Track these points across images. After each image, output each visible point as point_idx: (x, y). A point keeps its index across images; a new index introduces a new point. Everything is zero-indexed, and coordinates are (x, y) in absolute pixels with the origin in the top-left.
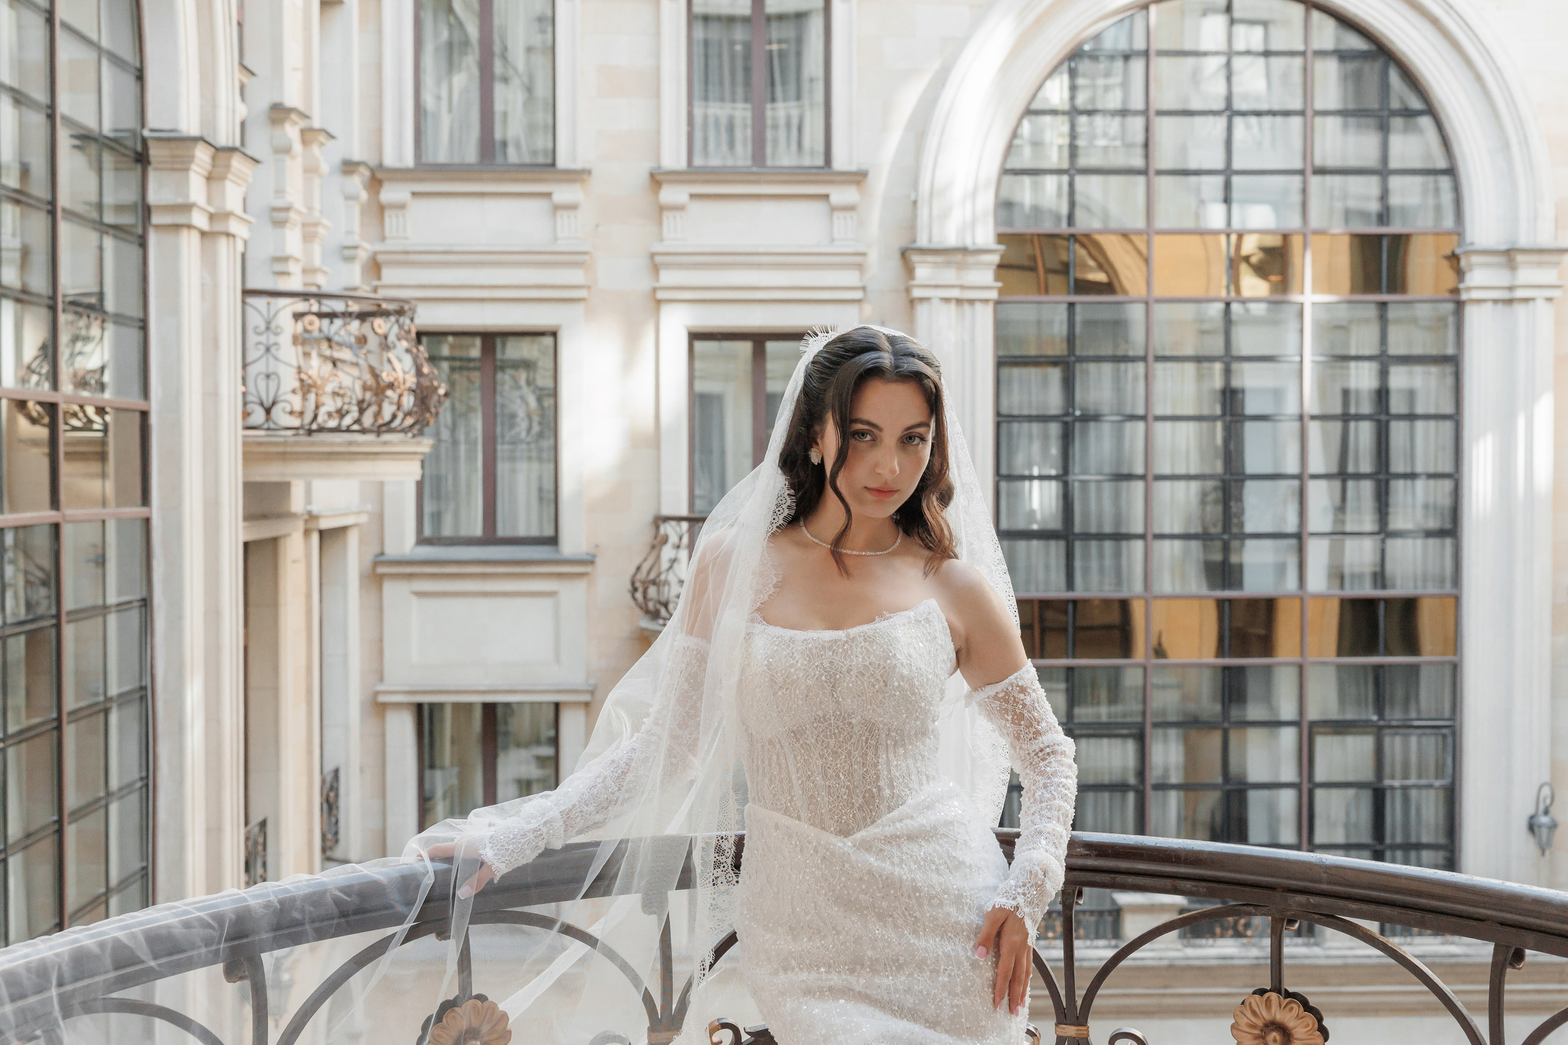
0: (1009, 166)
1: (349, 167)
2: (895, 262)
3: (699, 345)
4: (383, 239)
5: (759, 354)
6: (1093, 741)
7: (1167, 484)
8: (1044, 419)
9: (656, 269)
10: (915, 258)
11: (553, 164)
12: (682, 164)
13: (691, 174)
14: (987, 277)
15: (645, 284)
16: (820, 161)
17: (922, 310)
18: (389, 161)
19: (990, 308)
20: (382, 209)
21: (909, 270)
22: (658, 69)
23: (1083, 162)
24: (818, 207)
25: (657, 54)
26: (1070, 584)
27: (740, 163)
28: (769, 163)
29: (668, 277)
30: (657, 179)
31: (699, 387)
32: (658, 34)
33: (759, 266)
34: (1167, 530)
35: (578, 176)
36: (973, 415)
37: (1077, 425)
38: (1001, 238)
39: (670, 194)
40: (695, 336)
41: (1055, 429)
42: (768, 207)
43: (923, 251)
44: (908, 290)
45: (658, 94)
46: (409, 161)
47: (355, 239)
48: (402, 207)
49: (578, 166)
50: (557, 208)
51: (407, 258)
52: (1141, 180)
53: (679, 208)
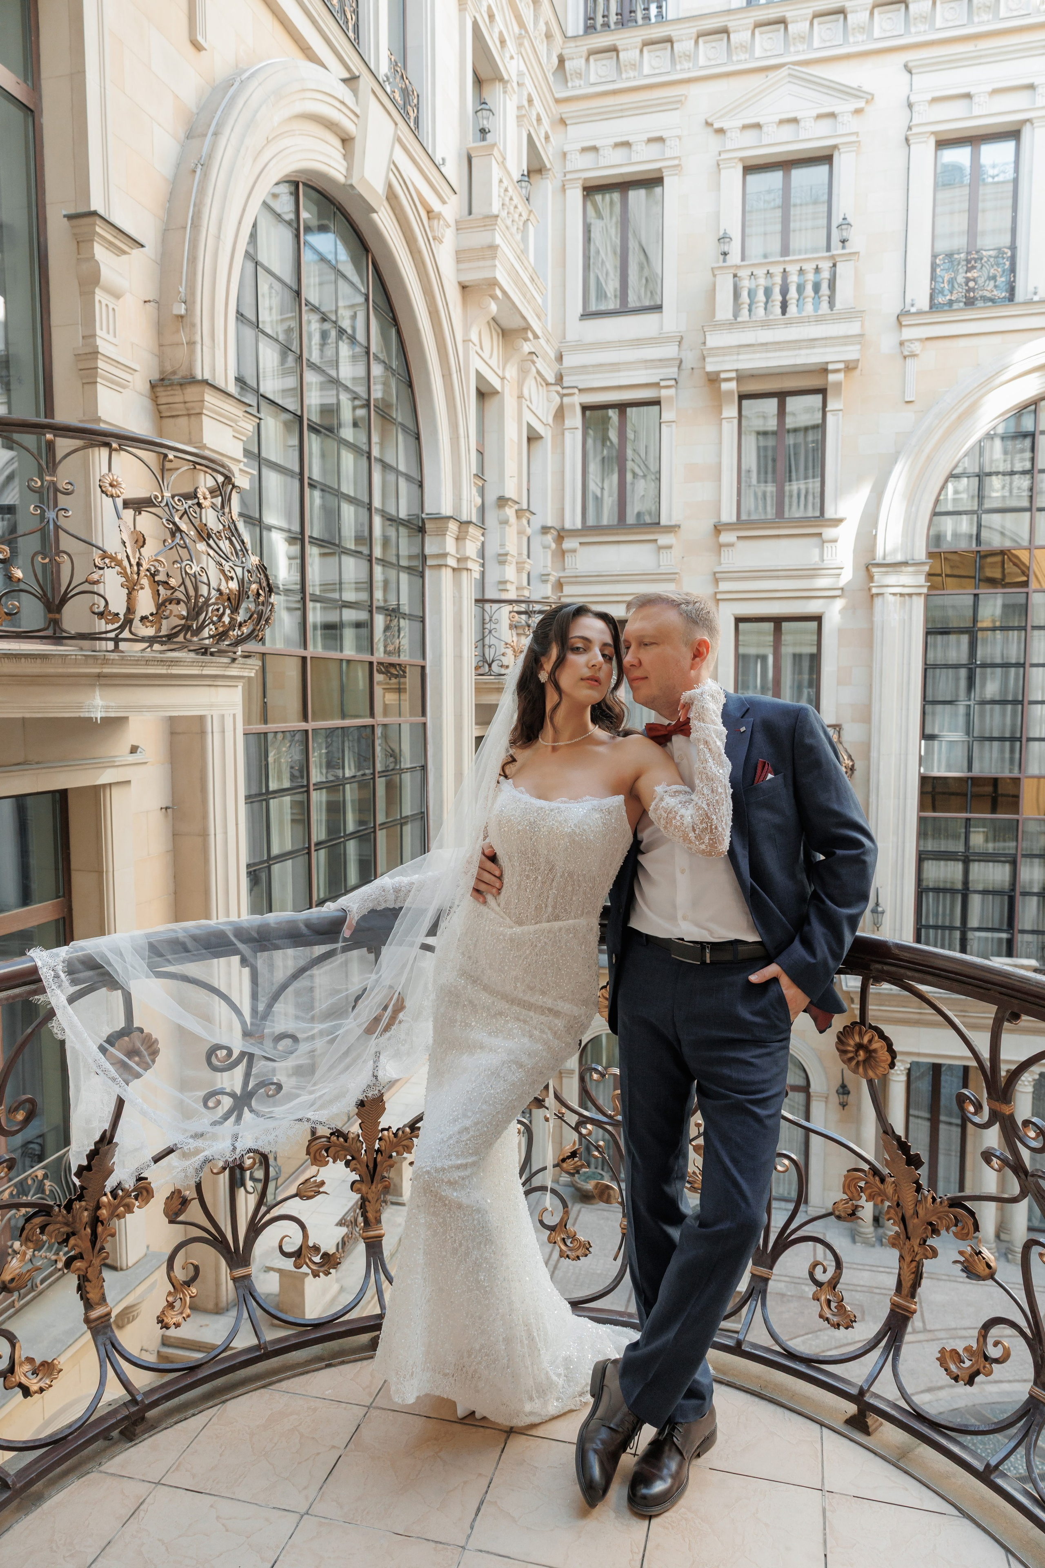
0: (937, 510)
1: (545, 530)
2: (863, 573)
3: (742, 626)
4: (564, 569)
5: (778, 630)
6: (982, 864)
7: (1039, 706)
8: (956, 667)
9: (717, 581)
10: (874, 570)
11: (659, 523)
12: (734, 519)
13: (740, 524)
14: (921, 579)
15: (710, 590)
16: (818, 514)
17: (878, 601)
18: (568, 525)
19: (922, 598)
20: (563, 553)
21: (871, 578)
22: (720, 464)
23: (987, 505)
24: (815, 540)
25: (720, 455)
26: (970, 768)
27: (769, 517)
28: (787, 515)
29: (723, 586)
30: (718, 529)
31: (741, 650)
32: (721, 443)
33: (778, 578)
34: (1037, 736)
35: (672, 529)
36: (909, 664)
37: (978, 670)
38: (930, 555)
39: (727, 537)
40: (739, 620)
41: (963, 672)
42: (784, 542)
43: (879, 565)
44: (870, 589)
45: (719, 479)
46: (579, 525)
47: (549, 570)
48: (574, 551)
49: (673, 523)
50: (660, 548)
51: (577, 580)
52: (1027, 515)
53: (731, 545)
